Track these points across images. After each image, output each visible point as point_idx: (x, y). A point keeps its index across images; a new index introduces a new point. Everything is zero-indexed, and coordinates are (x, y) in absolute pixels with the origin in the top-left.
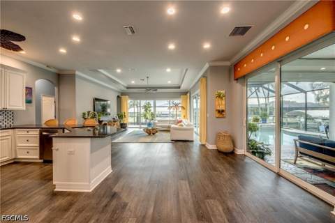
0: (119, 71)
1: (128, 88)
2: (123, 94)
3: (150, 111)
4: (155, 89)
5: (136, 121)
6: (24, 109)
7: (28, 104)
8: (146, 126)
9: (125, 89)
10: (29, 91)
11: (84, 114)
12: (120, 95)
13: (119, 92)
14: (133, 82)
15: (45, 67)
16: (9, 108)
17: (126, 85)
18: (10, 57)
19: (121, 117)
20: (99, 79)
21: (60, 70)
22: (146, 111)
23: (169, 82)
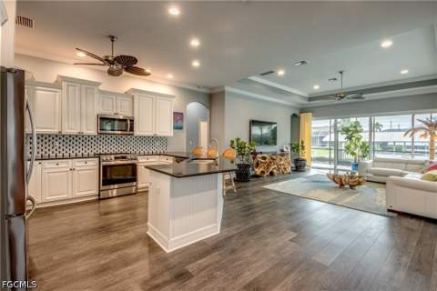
0: (281, 73)
1: (310, 99)
2: (303, 110)
3: (358, 139)
4: (359, 93)
5: (333, 156)
6: (172, 135)
7: (176, 130)
8: (350, 168)
9: (306, 102)
10: (178, 116)
11: (232, 142)
12: (297, 113)
13: (296, 108)
14: (316, 87)
15: (196, 89)
17: (306, 95)
18: (161, 84)
19: (296, 147)
20: (256, 92)
21: (211, 89)
22: (350, 138)
23: (405, 72)
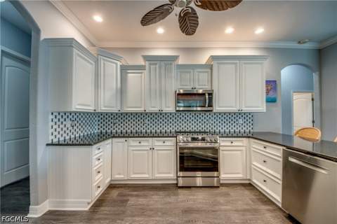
6: (265, 110)
7: (269, 104)
10: (272, 85)
16: (245, 109)
